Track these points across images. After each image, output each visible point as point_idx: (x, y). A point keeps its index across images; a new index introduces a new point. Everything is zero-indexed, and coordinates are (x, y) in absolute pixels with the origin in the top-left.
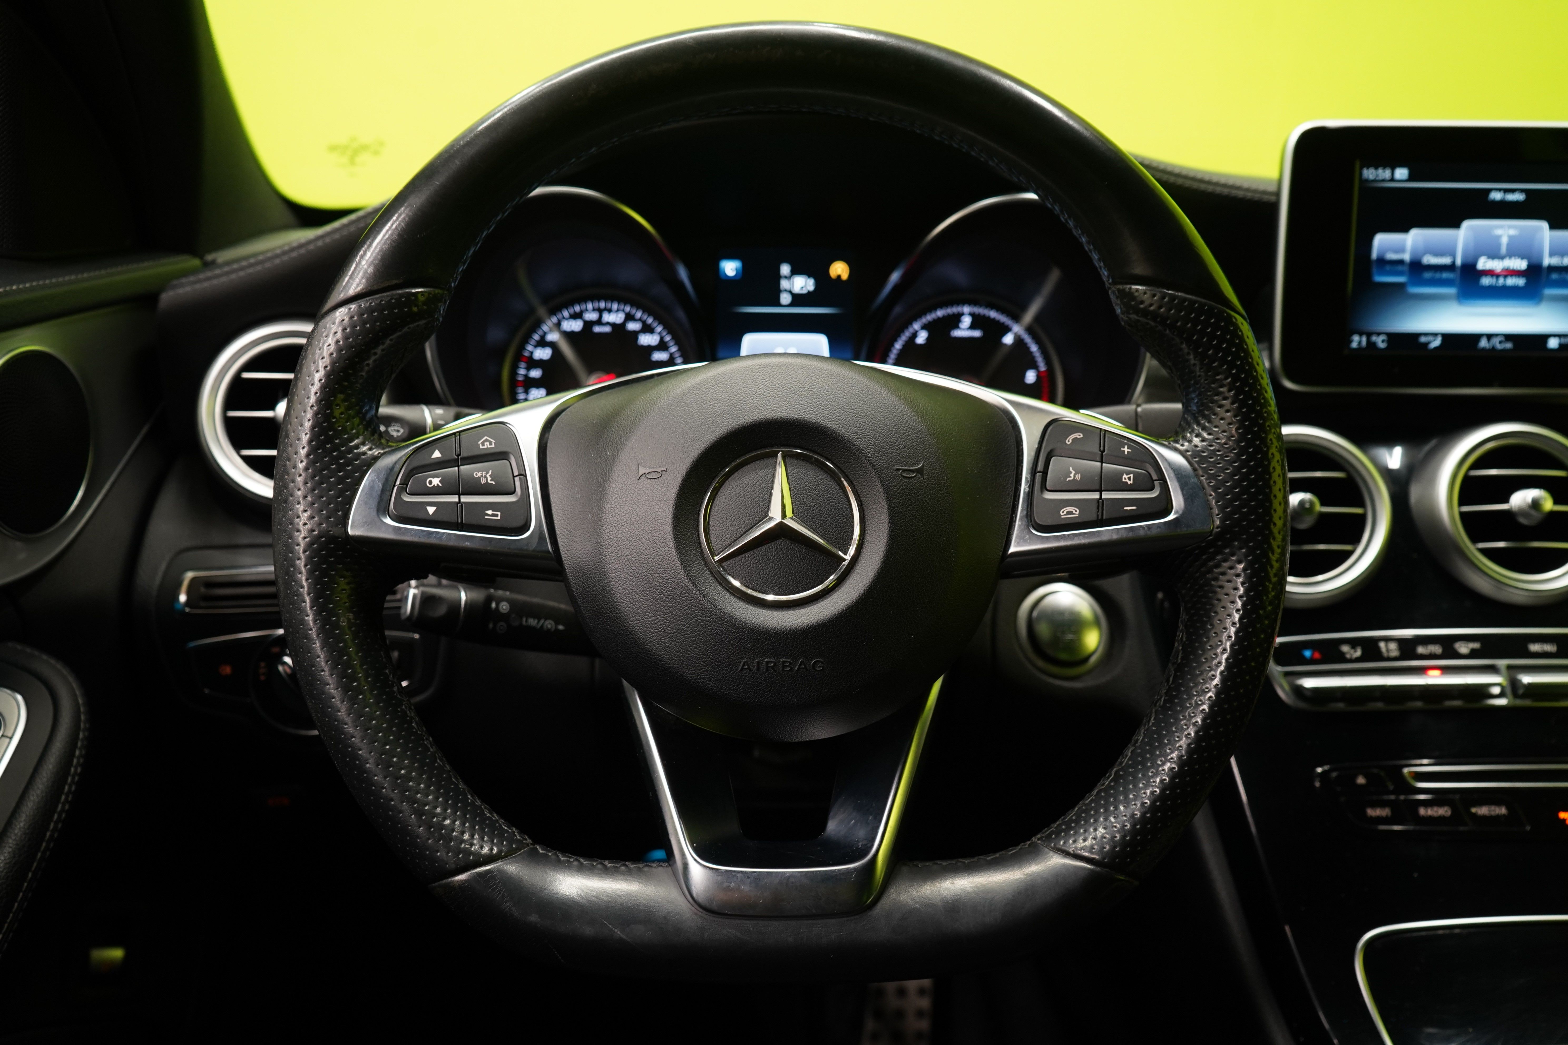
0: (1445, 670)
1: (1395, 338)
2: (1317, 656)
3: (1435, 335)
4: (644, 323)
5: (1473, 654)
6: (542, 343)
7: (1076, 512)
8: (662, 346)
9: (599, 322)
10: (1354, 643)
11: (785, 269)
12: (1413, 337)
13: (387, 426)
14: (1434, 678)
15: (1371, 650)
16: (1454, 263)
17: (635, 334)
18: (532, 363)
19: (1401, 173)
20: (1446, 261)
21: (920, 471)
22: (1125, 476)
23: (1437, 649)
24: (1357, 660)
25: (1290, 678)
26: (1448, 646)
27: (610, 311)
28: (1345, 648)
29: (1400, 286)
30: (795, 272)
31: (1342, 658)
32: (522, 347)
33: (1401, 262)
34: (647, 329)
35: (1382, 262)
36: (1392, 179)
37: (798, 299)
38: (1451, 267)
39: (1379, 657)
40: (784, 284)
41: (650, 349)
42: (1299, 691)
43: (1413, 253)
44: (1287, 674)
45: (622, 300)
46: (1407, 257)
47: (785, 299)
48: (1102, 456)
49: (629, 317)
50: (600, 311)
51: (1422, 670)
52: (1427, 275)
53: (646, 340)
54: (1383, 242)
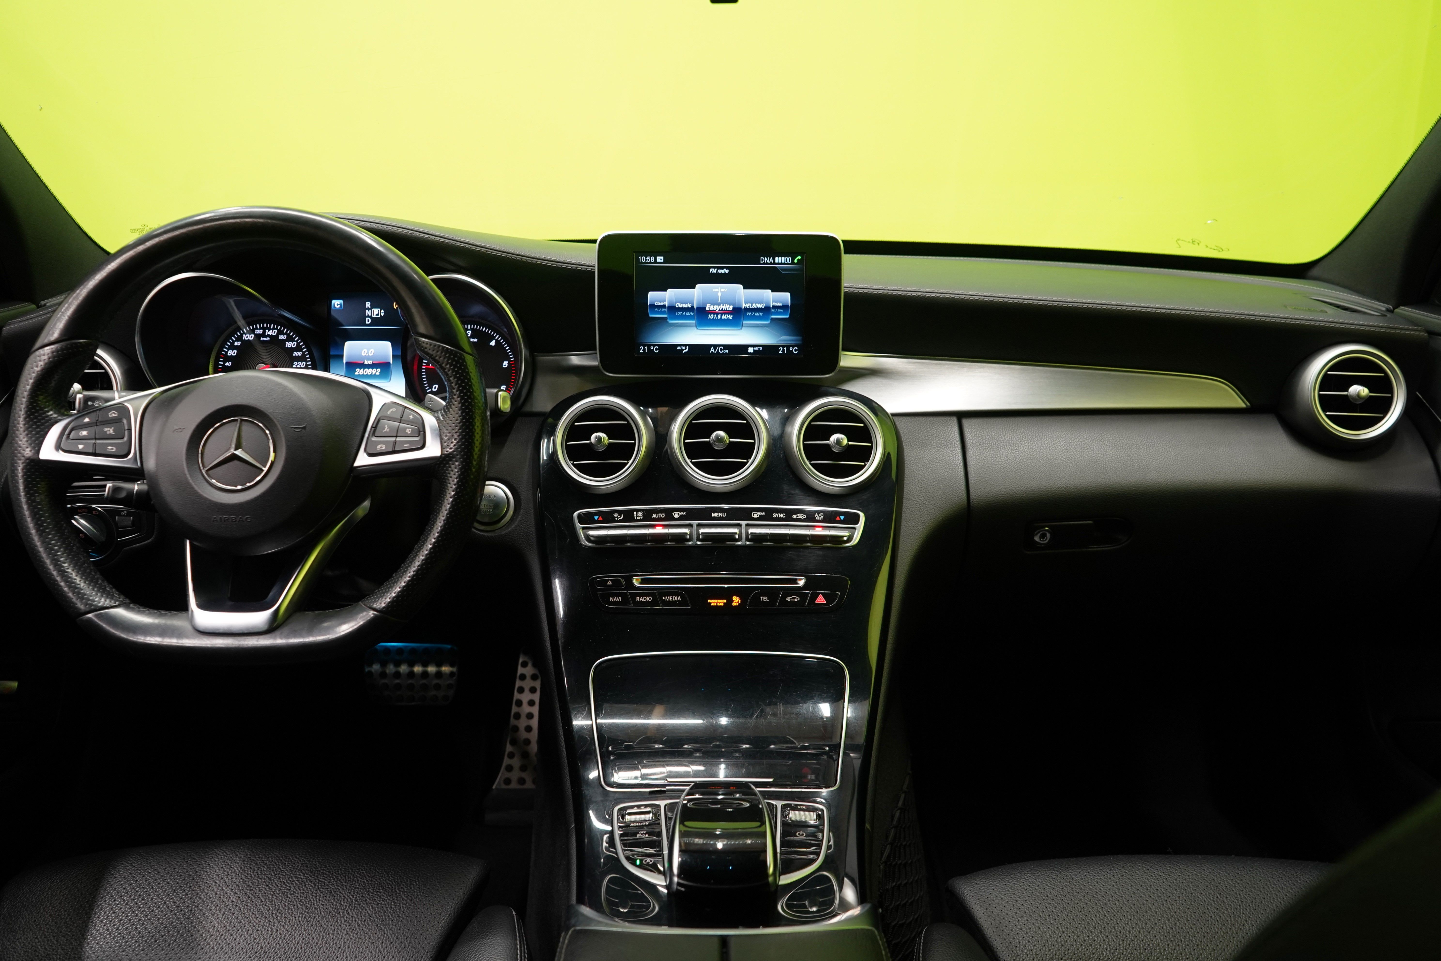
0: (664, 526)
1: (663, 347)
2: (601, 519)
3: (685, 345)
4: (288, 335)
5: (681, 518)
6: (232, 347)
7: (384, 446)
8: (298, 348)
9: (264, 335)
10: (620, 512)
11: (368, 304)
12: (673, 348)
13: (93, 402)
14: (659, 530)
15: (629, 516)
16: (693, 307)
17: (284, 342)
18: (227, 358)
19: (660, 259)
20: (689, 306)
21: (304, 428)
22: (408, 430)
23: (663, 515)
24: (621, 521)
25: (585, 531)
26: (669, 515)
27: (269, 329)
28: (616, 515)
29: (665, 319)
30: (373, 306)
31: (614, 521)
32: (221, 349)
33: (664, 306)
34: (290, 339)
35: (653, 306)
36: (655, 262)
37: (375, 321)
38: (692, 309)
39: (633, 520)
40: (368, 313)
41: (292, 350)
42: (588, 538)
43: (669, 302)
44: (583, 528)
45: (275, 323)
46: (666, 304)
47: (368, 321)
48: (401, 420)
49: (280, 332)
50: (264, 329)
51: (654, 526)
52: (678, 314)
53: (289, 345)
54: (653, 296)
